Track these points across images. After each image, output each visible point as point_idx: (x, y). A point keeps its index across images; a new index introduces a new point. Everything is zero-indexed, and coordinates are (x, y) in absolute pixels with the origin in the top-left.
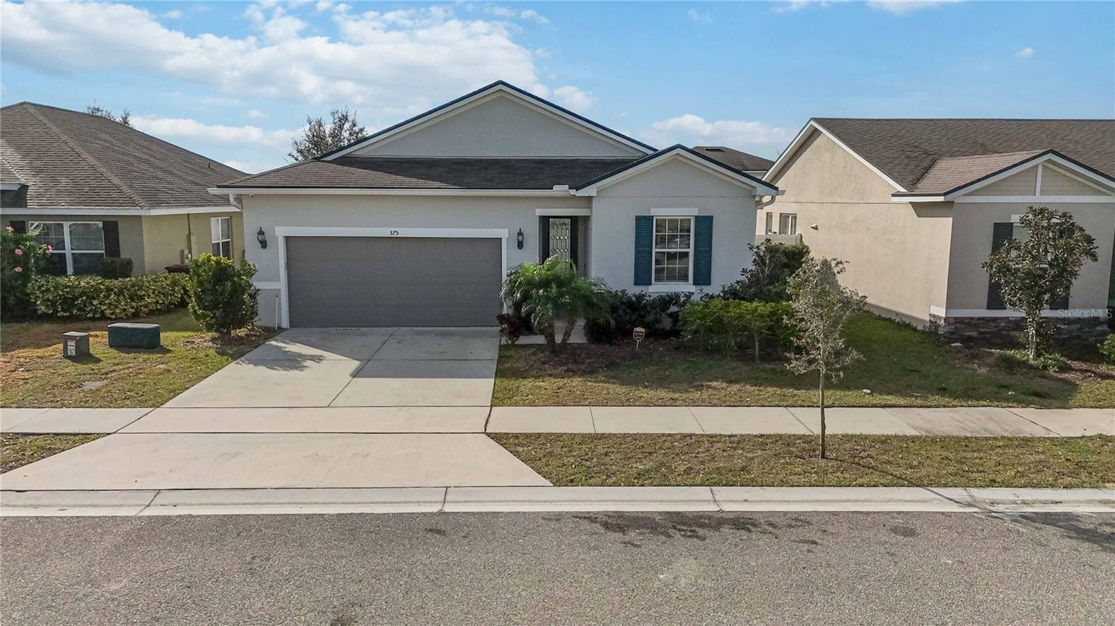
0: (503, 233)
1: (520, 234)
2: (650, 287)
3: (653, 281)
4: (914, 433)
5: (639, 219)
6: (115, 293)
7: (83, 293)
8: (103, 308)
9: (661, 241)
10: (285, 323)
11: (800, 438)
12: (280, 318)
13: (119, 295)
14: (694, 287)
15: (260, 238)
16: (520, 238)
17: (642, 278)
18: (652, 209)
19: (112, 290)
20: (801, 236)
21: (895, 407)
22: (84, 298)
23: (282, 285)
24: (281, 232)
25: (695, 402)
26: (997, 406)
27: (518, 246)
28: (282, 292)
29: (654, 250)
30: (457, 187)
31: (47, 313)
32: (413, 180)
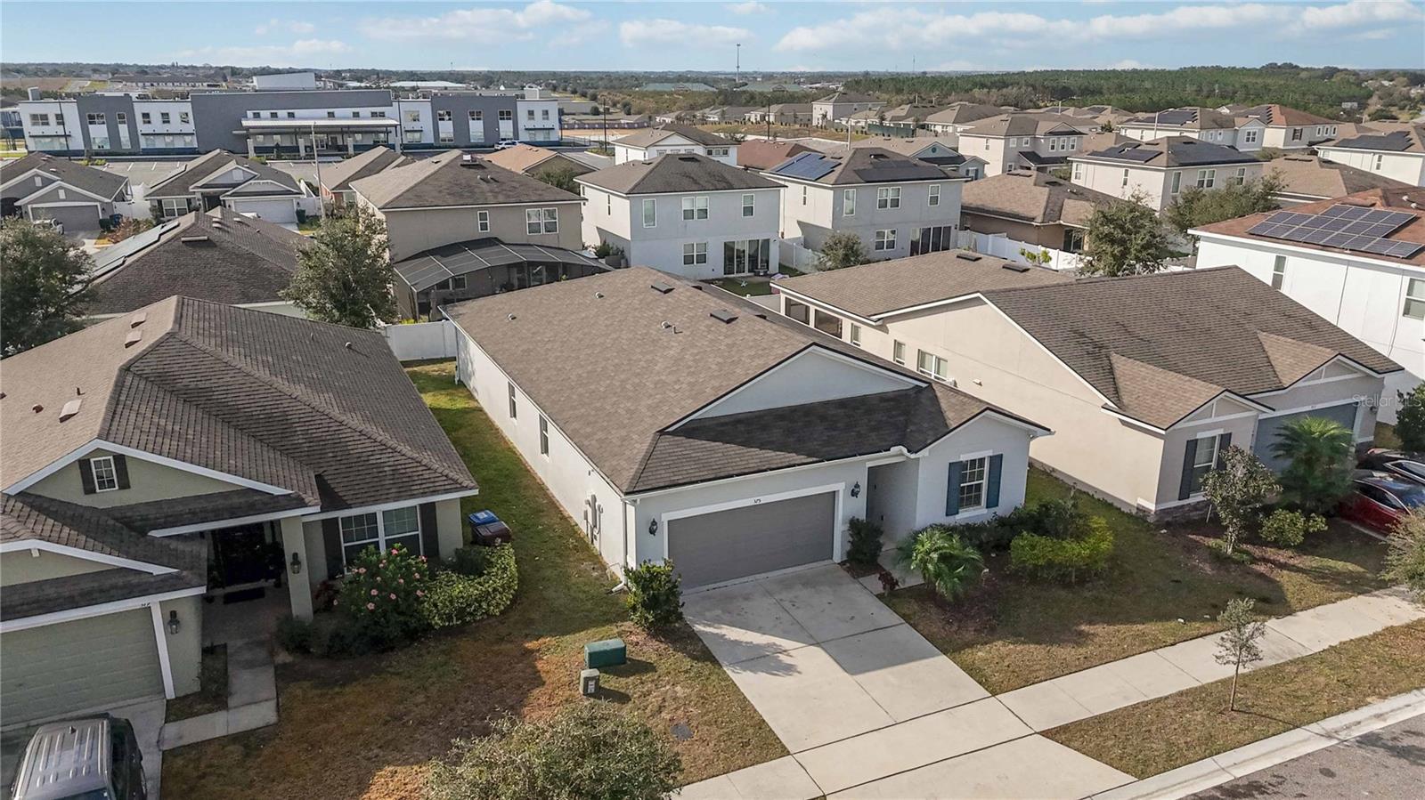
0: (841, 486)
1: (857, 486)
2: (957, 516)
3: (959, 510)
5: (952, 465)
9: (964, 477)
14: (987, 508)
15: (654, 528)
16: (858, 490)
17: (951, 509)
18: (961, 456)
24: (666, 518)
27: (852, 495)
29: (960, 486)
30: (815, 459)
31: (444, 626)
32: (770, 454)
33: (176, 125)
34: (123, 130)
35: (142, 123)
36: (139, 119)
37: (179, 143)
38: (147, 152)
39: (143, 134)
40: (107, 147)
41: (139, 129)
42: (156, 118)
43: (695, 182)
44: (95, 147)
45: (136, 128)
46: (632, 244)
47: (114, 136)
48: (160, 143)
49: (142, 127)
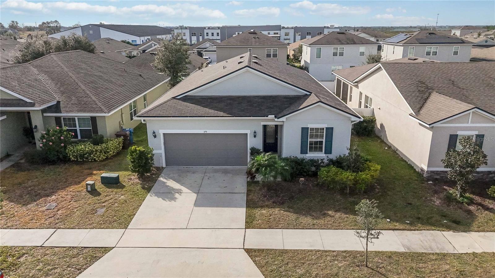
0: (248, 132)
1: (255, 132)
2: (307, 154)
3: (308, 152)
4: (402, 250)
5: (303, 129)
6: (99, 152)
7: (87, 152)
8: (95, 158)
9: (312, 137)
10: (164, 166)
11: (359, 253)
12: (162, 163)
13: (100, 153)
14: (325, 154)
15: (154, 134)
16: (255, 134)
17: (303, 151)
18: (308, 125)
19: (98, 151)
20: (373, 109)
21: (398, 230)
22: (88, 154)
23: (162, 151)
24: (161, 132)
25: (321, 227)
26: (438, 230)
27: (254, 137)
28: (162, 154)
29: (309, 140)
30: (230, 116)
31: (74, 160)
32: (213, 111)
34: (201, 38)
35: (206, 35)
40: (196, 43)
42: (210, 34)
43: (340, 41)
46: (310, 65)
47: (198, 39)
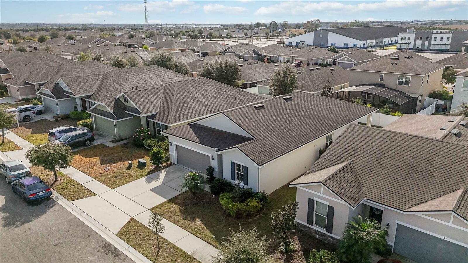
0: (210, 155)
3: (236, 179)
5: (231, 163)
9: (238, 169)
10: (176, 163)
12: (174, 161)
14: (244, 184)
17: (233, 178)
18: (235, 161)
28: (174, 156)
29: (236, 171)
33: (445, 41)
34: (427, 43)
35: (433, 40)
36: (433, 39)
37: (443, 48)
38: (432, 50)
39: (432, 44)
40: (420, 48)
41: (432, 42)
42: (438, 39)
44: (416, 48)
45: (431, 42)
47: (423, 44)
48: (437, 47)
49: (433, 42)
